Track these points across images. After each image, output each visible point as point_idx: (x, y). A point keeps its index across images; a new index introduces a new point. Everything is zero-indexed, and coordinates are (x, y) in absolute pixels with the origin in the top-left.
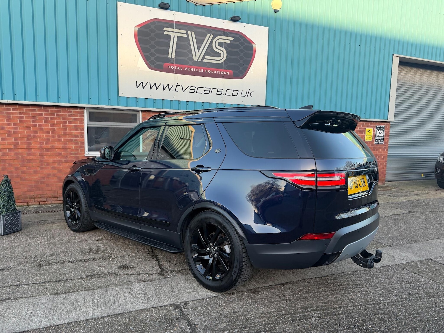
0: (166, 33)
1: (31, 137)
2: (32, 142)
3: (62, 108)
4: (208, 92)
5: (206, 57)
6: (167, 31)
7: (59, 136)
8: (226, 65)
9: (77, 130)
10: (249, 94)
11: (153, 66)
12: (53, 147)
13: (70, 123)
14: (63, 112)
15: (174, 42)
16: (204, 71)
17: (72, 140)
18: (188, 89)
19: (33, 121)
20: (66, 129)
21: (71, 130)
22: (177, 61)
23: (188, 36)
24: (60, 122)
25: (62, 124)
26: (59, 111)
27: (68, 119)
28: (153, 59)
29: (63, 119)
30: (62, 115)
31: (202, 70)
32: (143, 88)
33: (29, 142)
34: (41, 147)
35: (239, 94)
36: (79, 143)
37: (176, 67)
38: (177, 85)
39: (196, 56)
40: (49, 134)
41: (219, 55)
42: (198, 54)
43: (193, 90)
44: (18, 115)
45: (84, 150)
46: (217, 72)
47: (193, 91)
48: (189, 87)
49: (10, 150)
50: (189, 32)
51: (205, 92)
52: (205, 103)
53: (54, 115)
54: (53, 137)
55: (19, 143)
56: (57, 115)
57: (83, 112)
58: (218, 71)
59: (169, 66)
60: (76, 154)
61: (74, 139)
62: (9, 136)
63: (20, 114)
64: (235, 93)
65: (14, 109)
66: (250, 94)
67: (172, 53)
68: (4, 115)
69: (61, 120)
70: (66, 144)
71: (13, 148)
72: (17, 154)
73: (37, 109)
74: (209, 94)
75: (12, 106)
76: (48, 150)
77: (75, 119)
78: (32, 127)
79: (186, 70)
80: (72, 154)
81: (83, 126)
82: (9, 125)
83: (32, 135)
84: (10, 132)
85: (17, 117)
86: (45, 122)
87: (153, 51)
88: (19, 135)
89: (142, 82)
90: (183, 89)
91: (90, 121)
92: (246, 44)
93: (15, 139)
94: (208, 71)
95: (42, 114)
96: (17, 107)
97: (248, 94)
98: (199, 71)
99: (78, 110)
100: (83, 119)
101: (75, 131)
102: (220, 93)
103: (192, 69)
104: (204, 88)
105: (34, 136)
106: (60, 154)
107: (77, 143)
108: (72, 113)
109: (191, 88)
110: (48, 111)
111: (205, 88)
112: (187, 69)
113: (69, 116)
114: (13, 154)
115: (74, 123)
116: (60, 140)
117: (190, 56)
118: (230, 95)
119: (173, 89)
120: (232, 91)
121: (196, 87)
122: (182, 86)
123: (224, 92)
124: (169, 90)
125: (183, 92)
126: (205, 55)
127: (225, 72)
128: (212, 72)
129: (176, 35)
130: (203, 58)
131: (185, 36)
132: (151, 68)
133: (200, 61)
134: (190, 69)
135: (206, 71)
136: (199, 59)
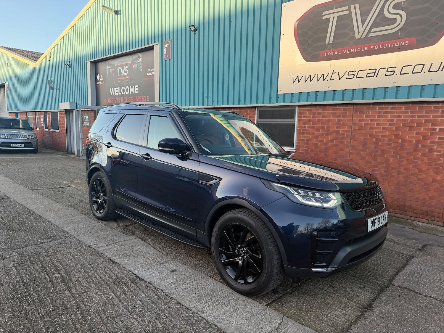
0: (325, 17)
3: (242, 109)
4: (372, 75)
5: (374, 30)
6: (326, 14)
8: (405, 31)
11: (309, 58)
15: (332, 25)
16: (369, 48)
18: (346, 76)
22: (335, 45)
23: (350, 12)
28: (310, 50)
31: (366, 49)
32: (299, 82)
35: (426, 69)
37: (333, 52)
38: (333, 73)
39: (359, 33)
41: (394, 21)
42: (362, 29)
43: (352, 75)
48: (347, 73)
50: (352, 7)
51: (369, 75)
52: (367, 90)
57: (255, 111)
58: (389, 44)
59: (326, 53)
64: (418, 69)
67: (330, 38)
79: (345, 53)
87: (310, 42)
89: (298, 77)
90: (339, 76)
91: (259, 118)
94: (374, 48)
98: (362, 50)
99: (252, 110)
100: (254, 117)
102: (392, 73)
103: (353, 50)
104: (367, 70)
109: (350, 73)
111: (369, 70)
112: (347, 51)
113: (247, 114)
117: (352, 35)
118: (408, 74)
119: (329, 78)
120: (413, 67)
121: (355, 71)
122: (339, 73)
123: (398, 71)
124: (324, 80)
125: (340, 79)
126: (373, 27)
127: (401, 43)
128: (380, 48)
129: (336, 15)
130: (369, 32)
131: (347, 12)
132: (307, 60)
133: (364, 37)
134: (350, 51)
135: (371, 47)
136: (363, 35)
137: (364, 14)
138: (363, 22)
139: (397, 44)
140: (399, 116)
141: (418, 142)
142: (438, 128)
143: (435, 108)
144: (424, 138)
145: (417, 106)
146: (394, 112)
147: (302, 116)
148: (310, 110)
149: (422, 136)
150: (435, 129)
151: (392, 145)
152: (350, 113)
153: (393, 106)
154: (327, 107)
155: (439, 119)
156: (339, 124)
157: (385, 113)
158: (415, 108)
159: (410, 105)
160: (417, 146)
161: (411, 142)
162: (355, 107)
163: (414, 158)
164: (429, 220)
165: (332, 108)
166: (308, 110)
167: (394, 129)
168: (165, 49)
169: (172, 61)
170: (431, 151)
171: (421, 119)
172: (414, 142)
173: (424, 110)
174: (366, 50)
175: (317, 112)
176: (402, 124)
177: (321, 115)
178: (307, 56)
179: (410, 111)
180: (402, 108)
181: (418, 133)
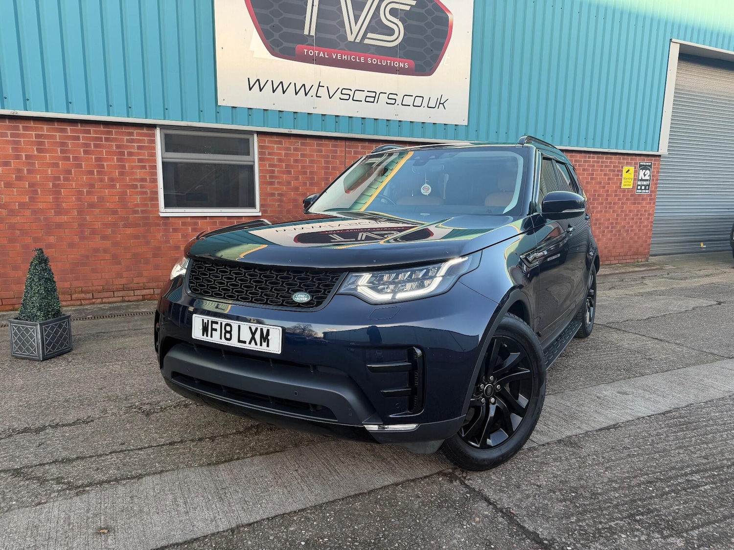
1: (60, 180)
2: (62, 190)
3: (114, 127)
4: (372, 100)
5: (369, 35)
7: (112, 180)
8: (404, 50)
9: (144, 167)
10: (441, 103)
11: (277, 50)
12: (101, 199)
13: (130, 154)
14: (116, 133)
15: (313, 5)
16: (366, 60)
17: (135, 187)
18: (339, 94)
19: (62, 151)
20: (124, 167)
21: (132, 167)
22: (320, 42)
24: (114, 153)
25: (115, 157)
26: (110, 133)
27: (127, 147)
28: (277, 36)
29: (118, 147)
30: (115, 140)
31: (362, 59)
32: (261, 90)
33: (56, 192)
34: (79, 199)
35: (425, 103)
36: (149, 192)
37: (317, 52)
38: (319, 86)
39: (352, 33)
40: (94, 174)
42: (355, 29)
43: (348, 95)
44: (34, 139)
45: (157, 206)
46: (387, 63)
47: (347, 97)
48: (340, 91)
49: (22, 205)
51: (368, 99)
52: (366, 120)
53: (100, 139)
54: (102, 180)
55: (38, 193)
56: (107, 139)
57: (154, 135)
58: (389, 62)
59: (306, 50)
60: (143, 212)
61: (139, 184)
62: (19, 178)
63: (37, 136)
64: (418, 101)
65: (25, 128)
66: (443, 104)
67: (310, 27)
68: (8, 139)
69: (114, 148)
70: (125, 193)
71: (28, 200)
72: (34, 212)
73: (69, 128)
74: (373, 102)
75: (23, 121)
76: (92, 205)
77: (139, 148)
78: (60, 162)
79: (334, 57)
80: (136, 212)
81: (155, 161)
82: (18, 157)
83: (62, 176)
84: (19, 171)
85: (32, 143)
86: (86, 152)
87: (276, 21)
88: (38, 176)
89: (258, 80)
90: (329, 93)
91: (167, 151)
92: (436, 14)
93: (32, 185)
94: (372, 61)
95: (78, 138)
96: (32, 124)
97: (440, 103)
98: (357, 61)
99: (145, 131)
100: (154, 148)
101: (141, 169)
102: (393, 101)
103: (346, 57)
104: (366, 91)
105: (66, 179)
106: (115, 212)
107: (145, 193)
108: (134, 136)
109: (344, 91)
110: (88, 132)
111: (368, 91)
112: (337, 56)
113: (128, 141)
114: (28, 213)
115: (138, 154)
116: (114, 186)
117: (342, 32)
118: (409, 106)
119: (313, 92)
120: (414, 98)
121: (351, 90)
122: (327, 87)
123: (399, 101)
124: (306, 95)
125: (330, 98)
126: (368, 31)
127: (401, 63)
128: (379, 63)
132: (273, 53)
133: (359, 41)
134: (342, 57)
135: (368, 60)
136: (357, 39)
138: (357, 19)
139: (396, 64)
147: (267, 151)
148: (280, 143)
152: (341, 152)
154: (308, 139)
156: (327, 168)
162: (347, 144)
165: (315, 142)
166: (276, 143)
174: (362, 61)
175: (292, 147)
177: (300, 153)
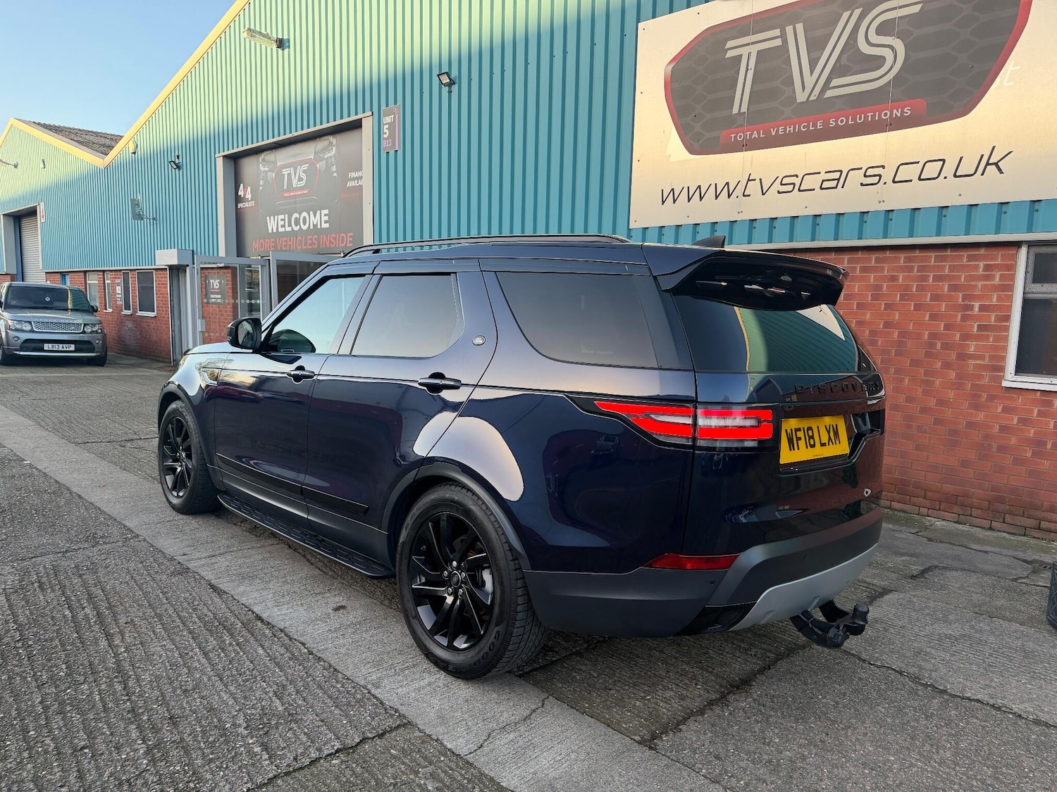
0: (730, 54)
4: (833, 184)
5: (836, 82)
6: (734, 47)
8: (904, 85)
10: (991, 163)
11: (697, 145)
15: (747, 70)
16: (826, 124)
18: (777, 186)
22: (753, 117)
23: (785, 41)
28: (698, 127)
31: (819, 124)
32: (675, 202)
35: (949, 169)
37: (748, 133)
38: (749, 180)
39: (804, 88)
41: (878, 61)
42: (809, 81)
43: (791, 184)
46: (866, 117)
47: (790, 188)
48: (779, 180)
50: (789, 29)
51: (826, 185)
52: (822, 217)
59: (733, 136)
64: (931, 170)
66: (996, 164)
67: (741, 101)
74: (836, 187)
79: (773, 134)
87: (699, 109)
89: (673, 189)
90: (762, 188)
94: (837, 123)
97: (988, 164)
98: (811, 128)
102: (876, 179)
103: (792, 129)
104: (823, 173)
109: (786, 181)
111: (826, 172)
112: (778, 130)
117: (789, 93)
118: (911, 181)
119: (739, 191)
120: (920, 165)
121: (797, 176)
122: (760, 179)
123: (887, 175)
124: (729, 196)
125: (763, 194)
126: (833, 76)
127: (895, 111)
128: (850, 123)
129: (754, 50)
130: (826, 86)
131: (778, 42)
132: (692, 151)
133: (815, 98)
134: (785, 129)
135: (831, 122)
136: (813, 94)
137: (816, 46)
138: (813, 64)
139: (886, 114)
140: (894, 278)
141: (934, 336)
142: (977, 305)
143: (970, 258)
144: (947, 327)
145: (933, 255)
146: (883, 269)
149: (943, 323)
150: (971, 308)
151: (880, 343)
153: (880, 255)
155: (980, 284)
157: (864, 270)
158: (928, 259)
159: (917, 253)
160: (932, 345)
161: (919, 336)
163: (926, 373)
164: (959, 515)
167: (883, 306)
168: (387, 126)
169: (400, 153)
170: (963, 357)
171: (940, 284)
172: (926, 337)
173: (947, 264)
174: (818, 127)
176: (899, 295)
178: (692, 143)
179: (916, 265)
180: (900, 258)
181: (934, 317)
